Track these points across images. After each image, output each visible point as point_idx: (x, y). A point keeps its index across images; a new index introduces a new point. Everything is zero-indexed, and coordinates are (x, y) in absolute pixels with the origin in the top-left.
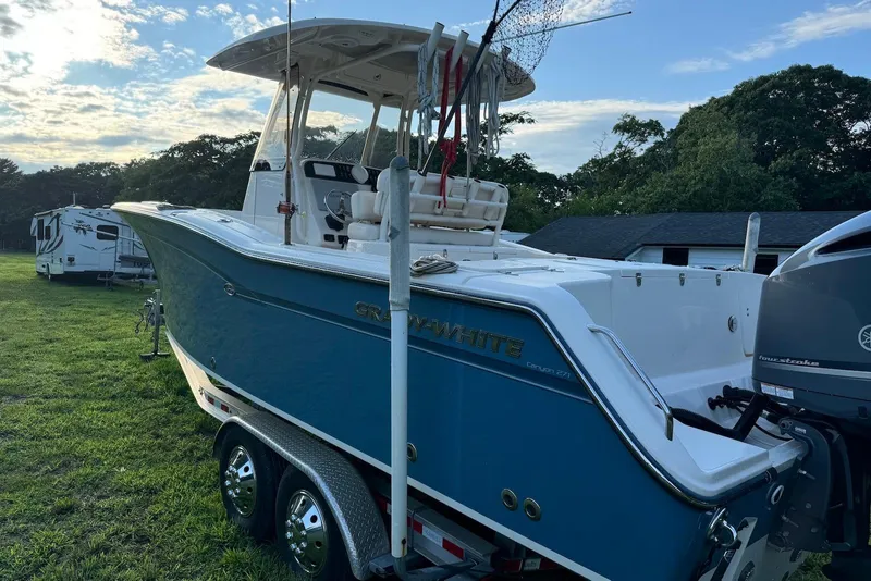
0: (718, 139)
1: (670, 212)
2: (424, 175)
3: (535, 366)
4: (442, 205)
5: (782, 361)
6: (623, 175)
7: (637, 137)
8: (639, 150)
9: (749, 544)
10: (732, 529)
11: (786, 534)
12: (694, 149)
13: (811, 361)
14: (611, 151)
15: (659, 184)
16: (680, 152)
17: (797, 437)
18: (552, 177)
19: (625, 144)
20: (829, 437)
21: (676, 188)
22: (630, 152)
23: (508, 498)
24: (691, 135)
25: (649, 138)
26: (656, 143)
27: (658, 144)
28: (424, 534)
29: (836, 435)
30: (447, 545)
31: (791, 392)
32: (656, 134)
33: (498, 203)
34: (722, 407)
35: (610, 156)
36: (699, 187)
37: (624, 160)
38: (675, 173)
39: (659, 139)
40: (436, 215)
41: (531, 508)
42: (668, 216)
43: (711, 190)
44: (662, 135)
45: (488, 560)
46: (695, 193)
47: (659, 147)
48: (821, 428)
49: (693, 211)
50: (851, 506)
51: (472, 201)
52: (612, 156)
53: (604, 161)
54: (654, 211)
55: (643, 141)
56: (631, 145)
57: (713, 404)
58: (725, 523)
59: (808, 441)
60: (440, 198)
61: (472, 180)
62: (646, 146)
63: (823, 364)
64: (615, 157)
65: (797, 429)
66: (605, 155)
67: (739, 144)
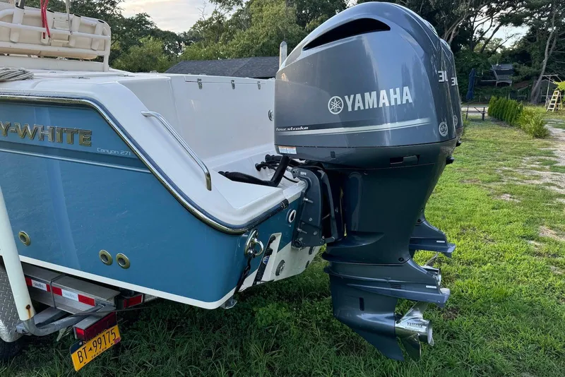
0: (275, 7)
1: (250, 56)
2: (22, 7)
3: (104, 151)
4: (47, 36)
5: (289, 129)
6: (220, 33)
7: (226, 6)
8: (228, 16)
9: (279, 250)
10: (261, 243)
11: (301, 239)
12: (260, 14)
13: (304, 126)
14: (210, 16)
15: (241, 39)
16: (253, 16)
17: (301, 178)
18: (173, 35)
19: (219, 11)
20: (319, 175)
21: (252, 41)
22: (222, 16)
23: (104, 256)
24: (259, 4)
25: (234, 7)
26: (238, 10)
27: (240, 12)
28: (64, 295)
29: (323, 173)
30: (82, 299)
31: (295, 149)
32: (238, 4)
33: (101, 36)
34: (265, 168)
35: (210, 19)
36: (266, 40)
37: (219, 22)
38: (251, 31)
39: (240, 8)
40: (43, 45)
41: (121, 260)
42: (249, 60)
43: (273, 42)
44: (242, 5)
45: (112, 302)
46: (263, 44)
47: (240, 13)
48: (315, 171)
49: (263, 56)
50: (333, 215)
51: (76, 33)
52: (211, 19)
53: (206, 23)
54: (241, 56)
55: (230, 9)
56: (223, 12)
57: (258, 168)
58: (256, 240)
59: (308, 180)
60: (44, 30)
61: (72, 16)
62: (233, 12)
63: (311, 127)
64: (213, 20)
65: (302, 173)
66: (206, 18)
67: (287, 11)
